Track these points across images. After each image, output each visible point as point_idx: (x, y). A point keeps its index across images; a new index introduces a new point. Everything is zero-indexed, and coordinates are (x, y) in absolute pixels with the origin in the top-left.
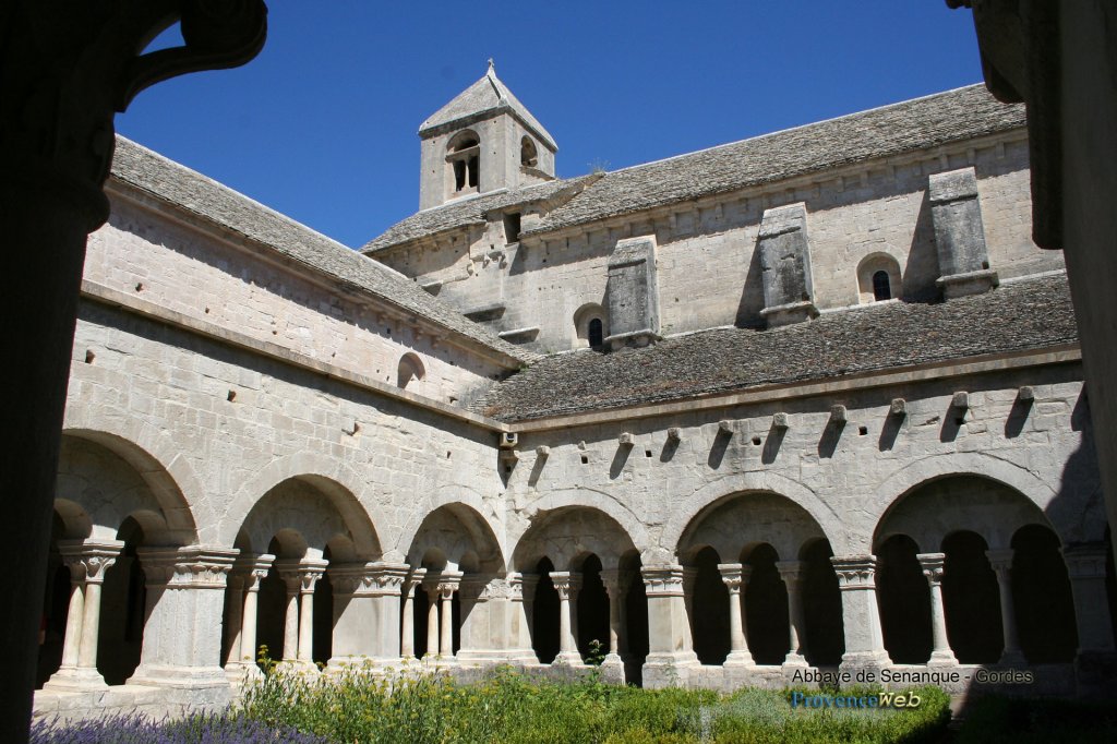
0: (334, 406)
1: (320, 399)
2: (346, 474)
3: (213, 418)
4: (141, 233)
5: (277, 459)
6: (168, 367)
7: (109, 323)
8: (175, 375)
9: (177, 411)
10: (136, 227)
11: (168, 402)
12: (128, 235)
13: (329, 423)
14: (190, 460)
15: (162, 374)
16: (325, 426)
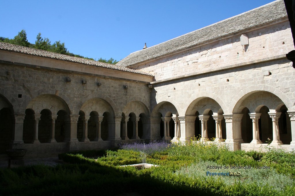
0: (260, 70)
1: (254, 70)
2: (267, 87)
3: (224, 87)
4: (281, 29)
5: (242, 90)
6: (213, 80)
7: (201, 77)
8: (215, 81)
9: (216, 88)
10: (278, 29)
11: (213, 87)
12: (277, 32)
13: (258, 75)
14: (220, 97)
15: (212, 82)
16: (257, 77)
